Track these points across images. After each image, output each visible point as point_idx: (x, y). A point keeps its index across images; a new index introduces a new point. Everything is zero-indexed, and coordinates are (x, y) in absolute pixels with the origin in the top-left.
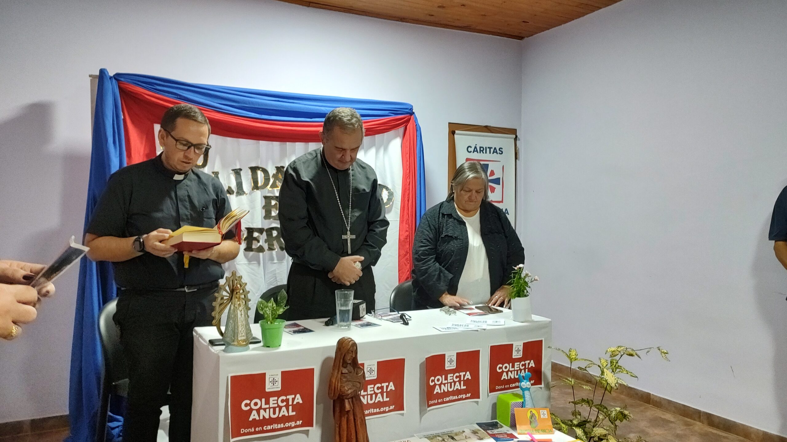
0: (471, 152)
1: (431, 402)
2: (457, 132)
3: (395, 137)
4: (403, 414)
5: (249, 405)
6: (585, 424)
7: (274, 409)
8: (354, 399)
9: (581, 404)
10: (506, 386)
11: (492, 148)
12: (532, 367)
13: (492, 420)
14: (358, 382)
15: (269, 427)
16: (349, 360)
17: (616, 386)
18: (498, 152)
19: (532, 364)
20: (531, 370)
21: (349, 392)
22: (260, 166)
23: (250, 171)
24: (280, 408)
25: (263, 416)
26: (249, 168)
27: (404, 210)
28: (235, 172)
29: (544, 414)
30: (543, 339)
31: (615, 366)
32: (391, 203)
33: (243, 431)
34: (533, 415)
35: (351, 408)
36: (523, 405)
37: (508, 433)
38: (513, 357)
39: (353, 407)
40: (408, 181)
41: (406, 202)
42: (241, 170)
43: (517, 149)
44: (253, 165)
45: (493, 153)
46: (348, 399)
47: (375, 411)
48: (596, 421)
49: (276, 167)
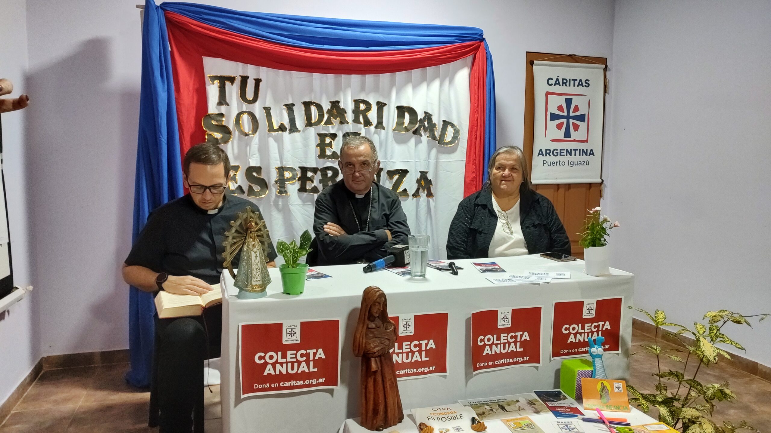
0: (552, 84)
1: (479, 365)
2: (535, 62)
3: (462, 67)
4: (445, 377)
5: (264, 358)
6: (673, 402)
7: (293, 363)
8: (382, 358)
9: (668, 378)
10: (573, 351)
11: (577, 80)
12: (607, 329)
13: (554, 389)
14: (386, 339)
15: (287, 384)
16: (376, 313)
17: (715, 359)
18: (584, 84)
19: (607, 326)
20: (605, 333)
21: (376, 349)
22: (313, 101)
23: (303, 106)
24: (299, 363)
25: (280, 371)
26: (302, 103)
27: (471, 149)
28: (287, 107)
29: (618, 388)
30: (623, 297)
31: (715, 334)
32: (457, 141)
33: (256, 386)
34: (604, 388)
35: (379, 369)
36: (592, 375)
37: (572, 406)
38: (584, 317)
39: (381, 366)
40: (476, 116)
41: (474, 140)
42: (293, 105)
43: (607, 81)
44: (307, 100)
45: (578, 86)
46: (375, 358)
47: (412, 371)
48: (686, 398)
49: (330, 102)
